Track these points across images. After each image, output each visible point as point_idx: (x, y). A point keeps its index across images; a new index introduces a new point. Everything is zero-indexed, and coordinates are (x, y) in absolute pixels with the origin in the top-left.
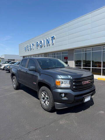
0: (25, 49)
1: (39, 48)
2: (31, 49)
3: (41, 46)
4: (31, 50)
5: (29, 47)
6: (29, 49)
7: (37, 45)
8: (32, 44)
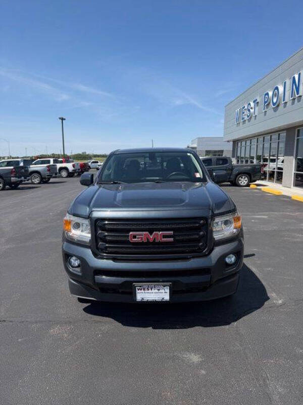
0: (238, 119)
1: (270, 111)
2: (250, 117)
3: (274, 104)
4: (249, 120)
5: (247, 113)
6: (246, 118)
7: (265, 102)
8: (254, 102)
